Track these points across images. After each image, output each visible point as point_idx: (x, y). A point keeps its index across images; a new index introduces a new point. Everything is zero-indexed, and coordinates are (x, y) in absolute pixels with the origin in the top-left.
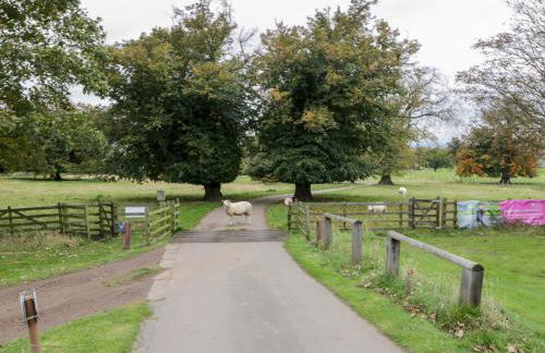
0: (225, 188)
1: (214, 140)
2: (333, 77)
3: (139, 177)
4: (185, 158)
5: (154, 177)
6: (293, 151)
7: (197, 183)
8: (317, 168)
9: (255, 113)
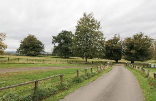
0: (119, 61)
1: (117, 54)
2: (135, 46)
3: (106, 59)
4: (113, 57)
5: (108, 59)
6: (130, 56)
7: (114, 60)
8: (134, 59)
9: (124, 50)
